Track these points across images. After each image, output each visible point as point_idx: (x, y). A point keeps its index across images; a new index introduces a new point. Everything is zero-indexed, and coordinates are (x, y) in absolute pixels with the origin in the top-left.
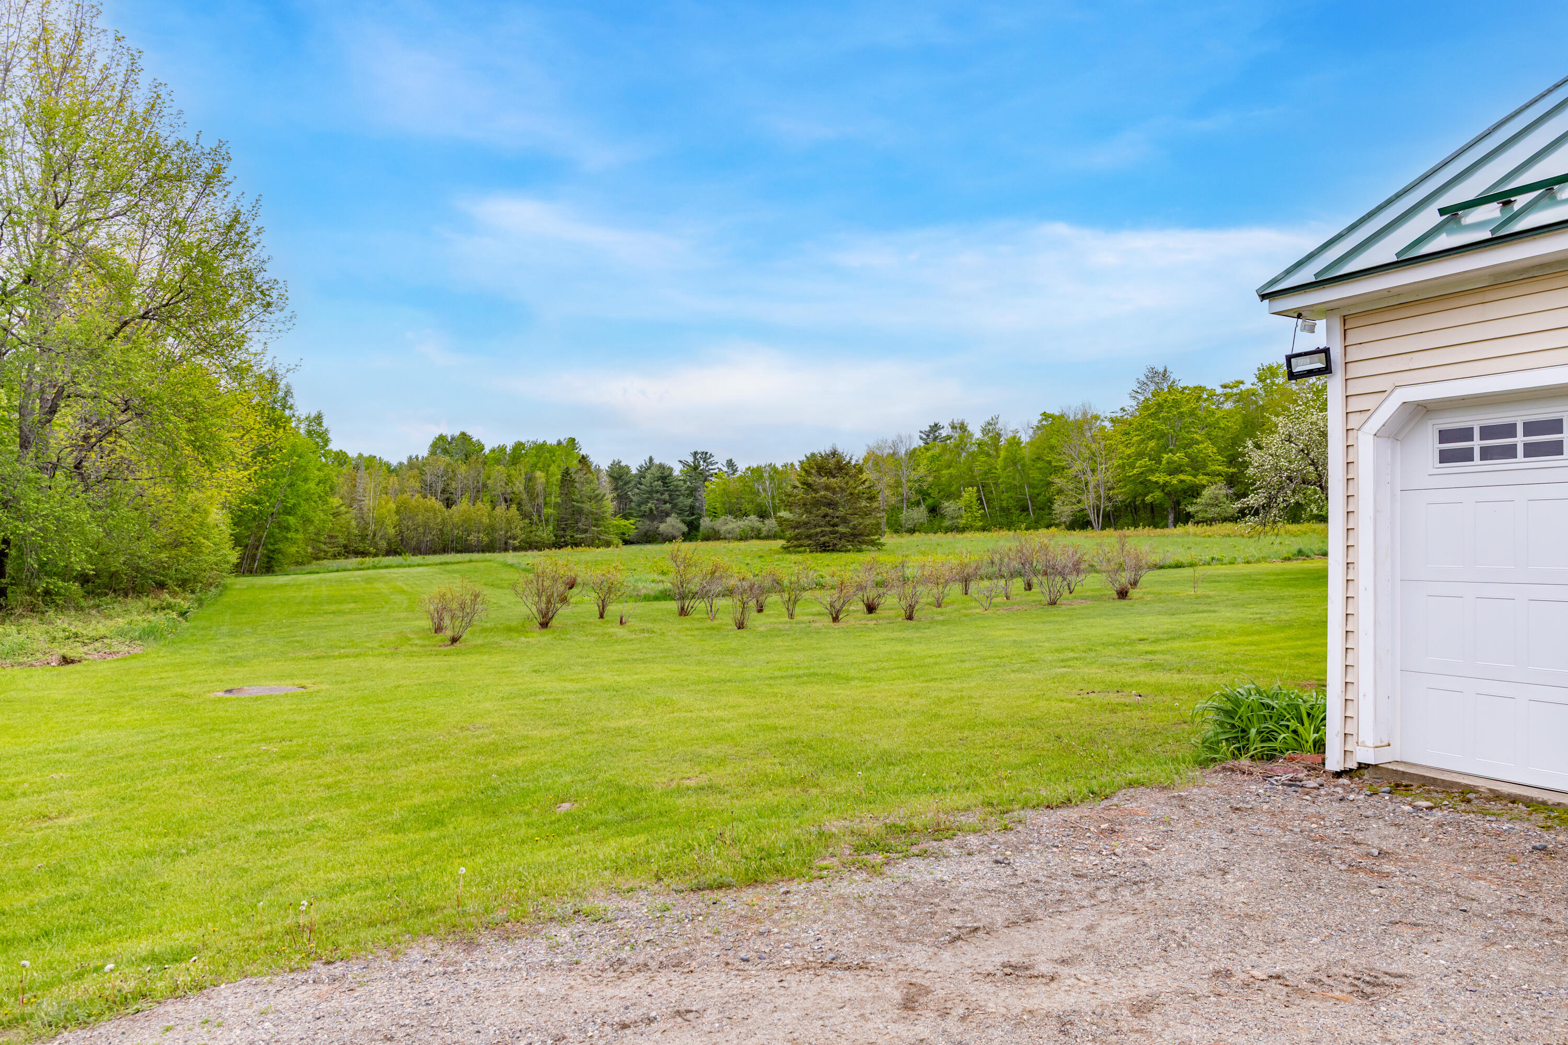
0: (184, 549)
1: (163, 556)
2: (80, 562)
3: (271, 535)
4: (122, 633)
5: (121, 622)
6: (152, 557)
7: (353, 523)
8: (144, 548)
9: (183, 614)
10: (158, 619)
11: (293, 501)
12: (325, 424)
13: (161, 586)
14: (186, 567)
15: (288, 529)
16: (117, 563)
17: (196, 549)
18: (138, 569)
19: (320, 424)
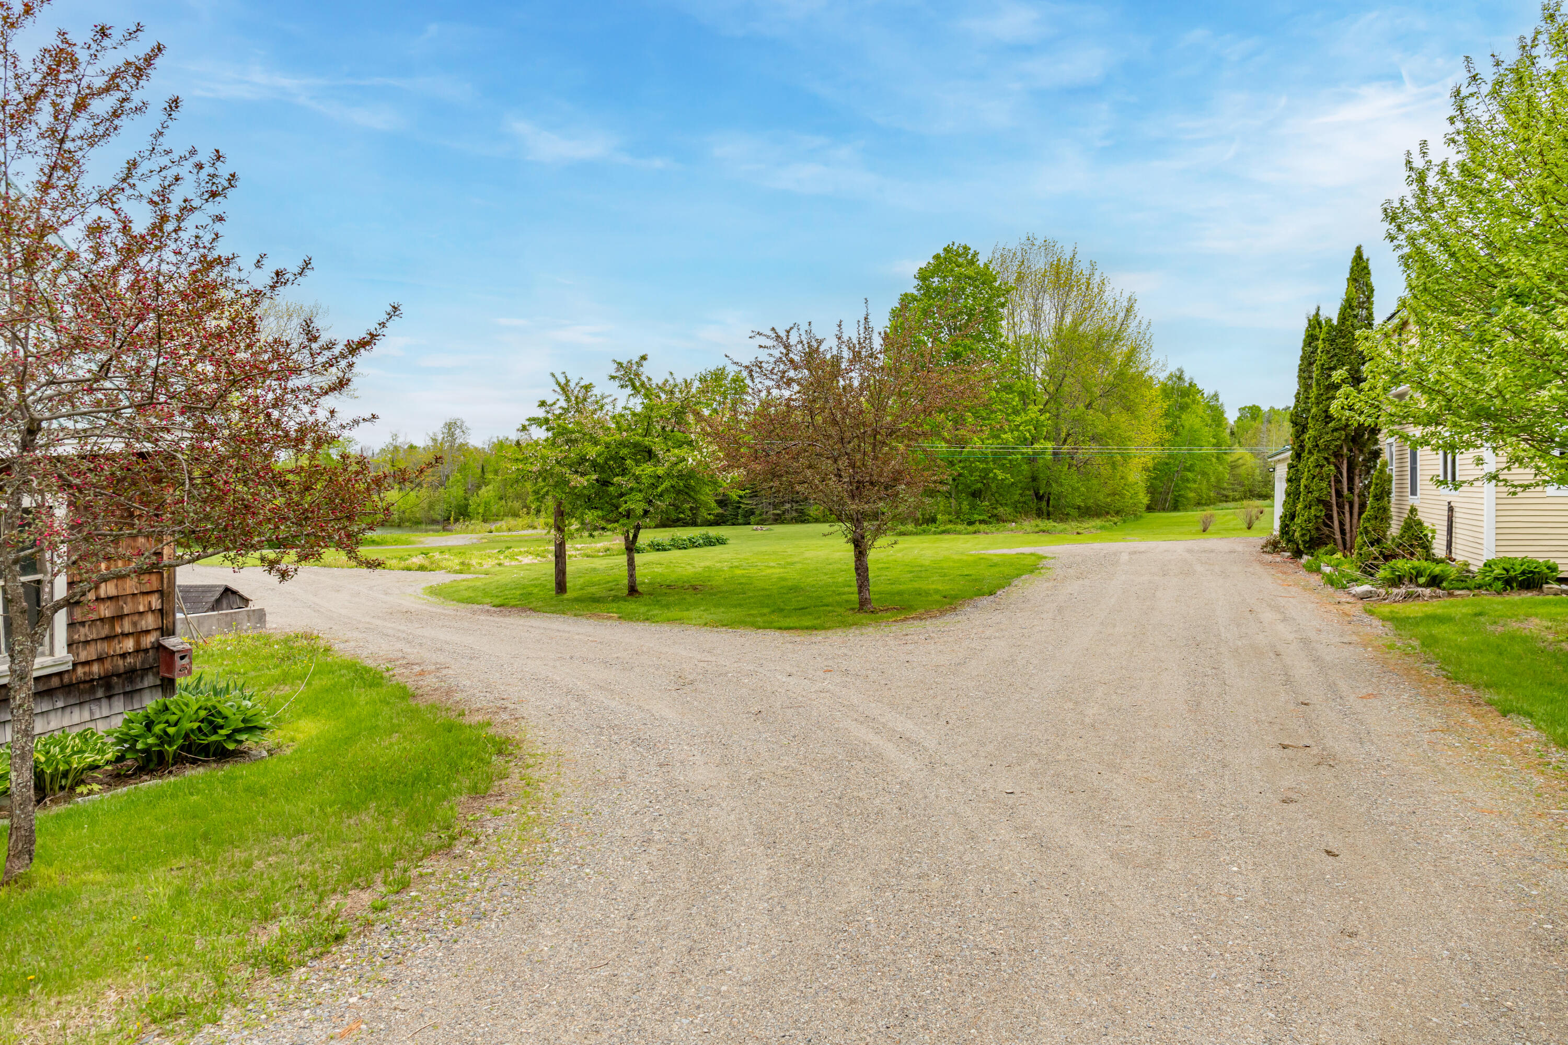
0: (1117, 497)
1: (1109, 500)
2: (1078, 502)
3: (1177, 485)
4: (1093, 527)
5: (1094, 524)
6: (1103, 500)
7: (1258, 471)
8: (1101, 497)
9: (1115, 524)
10: (1107, 524)
11: (1190, 463)
12: (1221, 400)
13: (1108, 513)
14: (1118, 505)
15: (1188, 480)
16: (1090, 502)
17: (1122, 496)
18: (1098, 506)
19: (1217, 400)
